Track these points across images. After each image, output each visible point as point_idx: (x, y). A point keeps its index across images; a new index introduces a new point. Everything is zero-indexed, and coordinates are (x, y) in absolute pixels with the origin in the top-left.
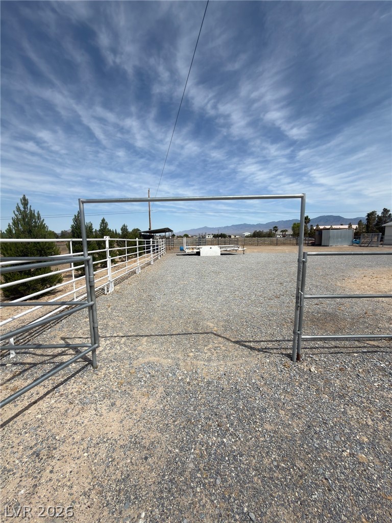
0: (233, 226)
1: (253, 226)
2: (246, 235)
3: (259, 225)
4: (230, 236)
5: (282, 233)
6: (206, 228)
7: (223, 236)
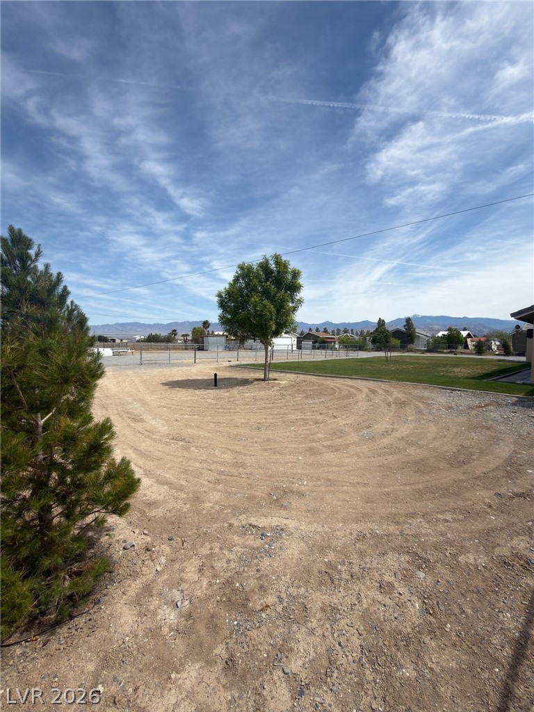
2: (138, 339)
4: (114, 341)
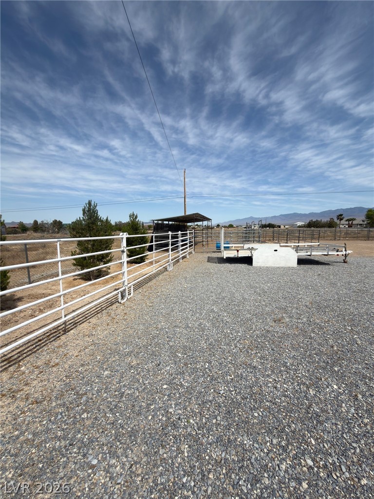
0: (281, 215)
1: (305, 215)
2: (298, 225)
3: (312, 214)
4: (279, 227)
5: (347, 223)
6: (251, 218)
7: (270, 226)
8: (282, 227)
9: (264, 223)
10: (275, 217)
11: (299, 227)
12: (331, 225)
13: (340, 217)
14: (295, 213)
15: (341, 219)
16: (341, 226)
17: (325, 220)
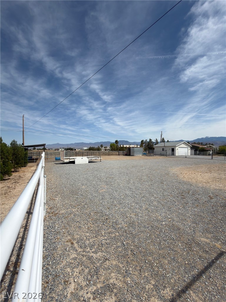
0: (75, 143)
2: (85, 149)
3: (90, 144)
4: (75, 150)
5: (104, 148)
6: (58, 144)
7: (71, 149)
8: (77, 150)
9: (67, 147)
10: (72, 144)
11: (85, 150)
12: (98, 149)
13: (102, 146)
14: (82, 143)
15: (102, 147)
16: (102, 150)
17: (96, 147)
